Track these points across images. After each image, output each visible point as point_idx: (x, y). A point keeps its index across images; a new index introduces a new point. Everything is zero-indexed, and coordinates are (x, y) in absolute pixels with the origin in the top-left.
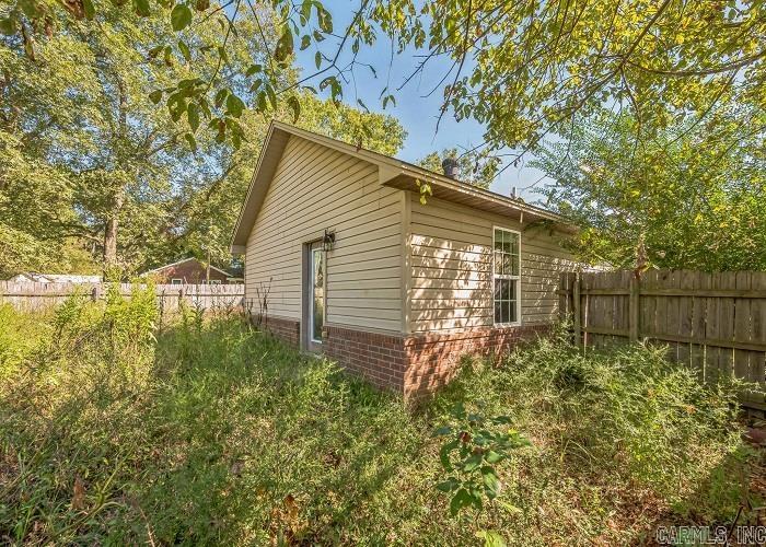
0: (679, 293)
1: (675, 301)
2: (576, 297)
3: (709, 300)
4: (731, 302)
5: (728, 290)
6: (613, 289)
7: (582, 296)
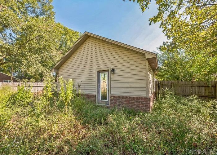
0: (181, 85)
1: (181, 87)
2: (160, 86)
3: (187, 87)
4: (190, 87)
5: (190, 85)
6: (168, 84)
7: (161, 86)
